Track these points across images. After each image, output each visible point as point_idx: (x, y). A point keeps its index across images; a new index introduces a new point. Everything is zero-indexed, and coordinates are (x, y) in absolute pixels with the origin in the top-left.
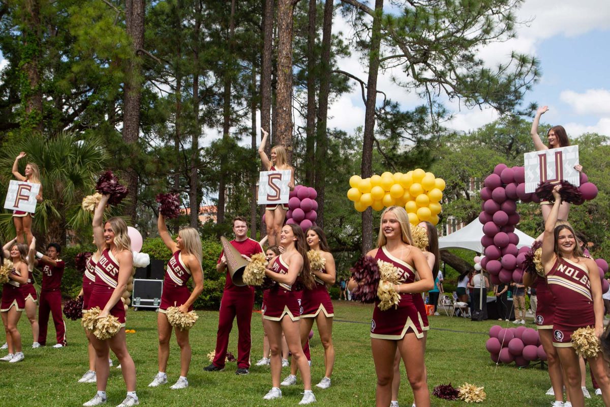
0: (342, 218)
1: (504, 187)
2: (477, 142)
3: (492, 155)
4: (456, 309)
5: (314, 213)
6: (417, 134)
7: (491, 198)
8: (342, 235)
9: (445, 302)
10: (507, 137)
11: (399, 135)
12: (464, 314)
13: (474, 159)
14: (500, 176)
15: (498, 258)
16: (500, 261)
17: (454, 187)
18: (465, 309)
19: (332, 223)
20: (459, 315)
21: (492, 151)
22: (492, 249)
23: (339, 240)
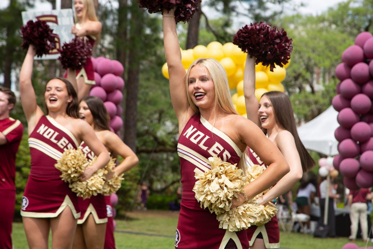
0: (161, 113)
1: (368, 63)
2: (326, 24)
3: (344, 41)
4: (296, 223)
5: (119, 95)
6: (254, 10)
7: (349, 77)
8: (161, 133)
9: (282, 214)
10: (363, 18)
11: (233, 9)
12: (305, 229)
13: (322, 44)
14: (362, 47)
15: (356, 155)
16: (358, 159)
17: (296, 78)
18: (306, 224)
19: (148, 118)
20: (299, 231)
21: (345, 36)
22: (348, 144)
23: (156, 139)
